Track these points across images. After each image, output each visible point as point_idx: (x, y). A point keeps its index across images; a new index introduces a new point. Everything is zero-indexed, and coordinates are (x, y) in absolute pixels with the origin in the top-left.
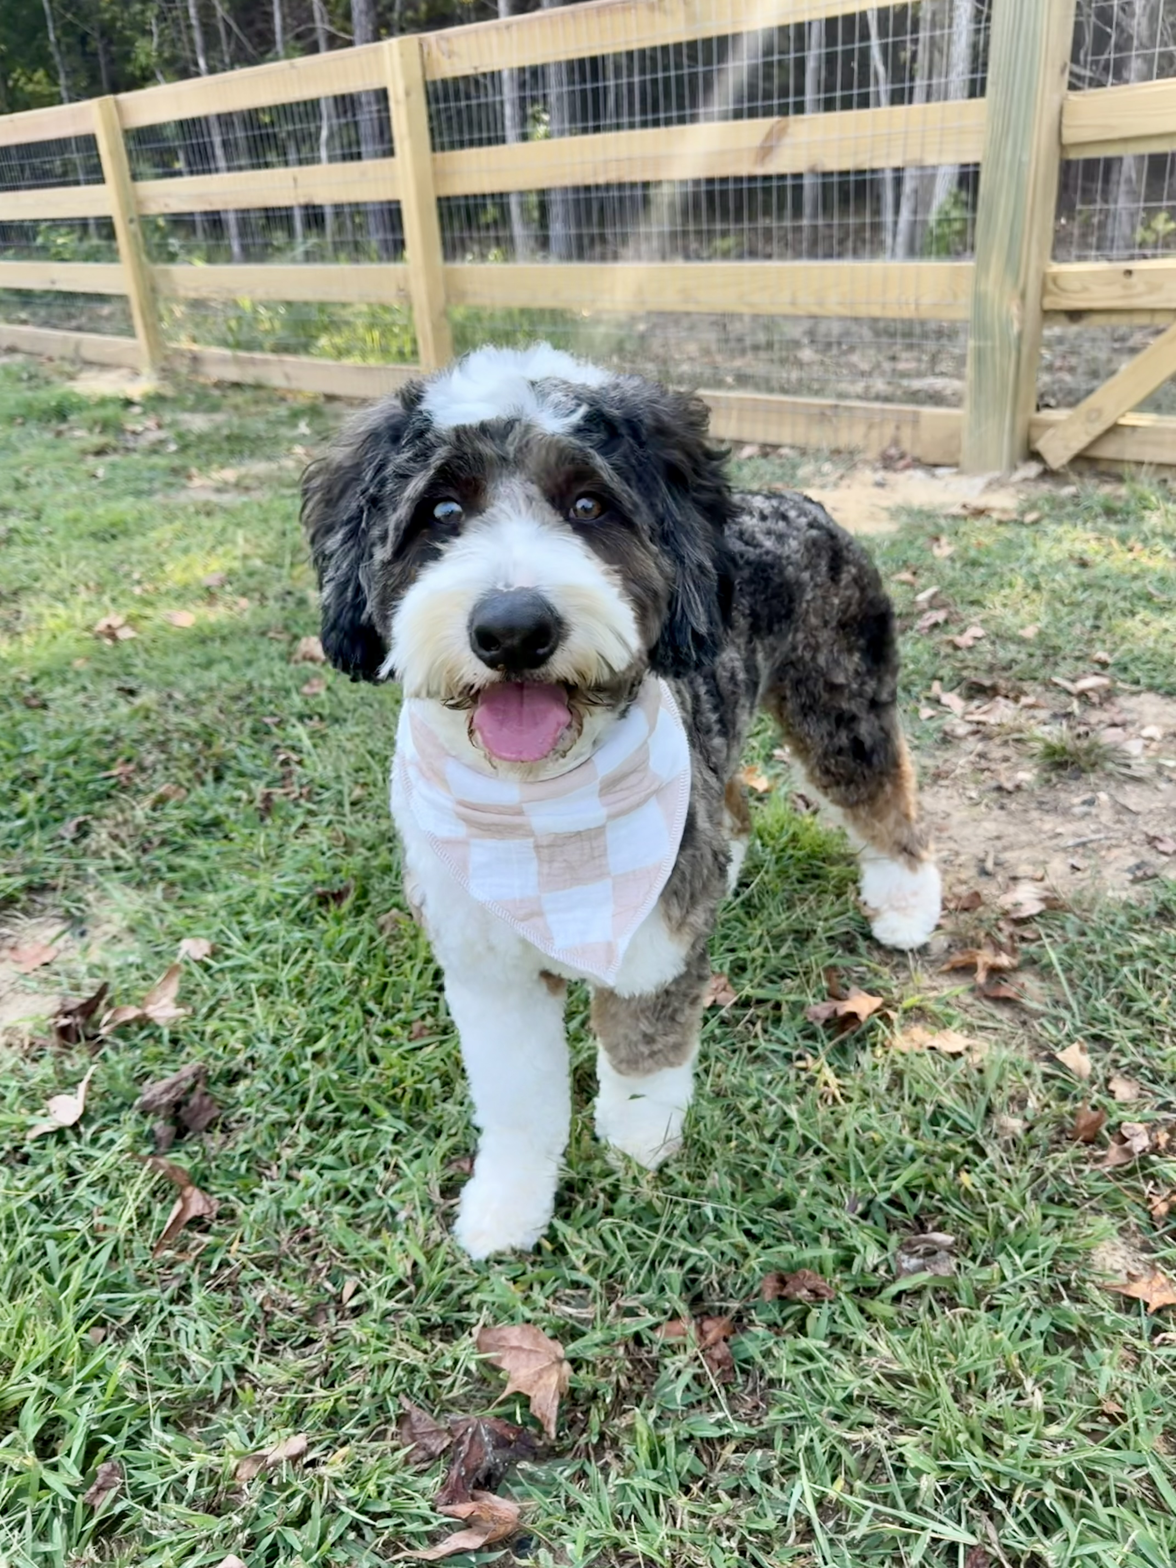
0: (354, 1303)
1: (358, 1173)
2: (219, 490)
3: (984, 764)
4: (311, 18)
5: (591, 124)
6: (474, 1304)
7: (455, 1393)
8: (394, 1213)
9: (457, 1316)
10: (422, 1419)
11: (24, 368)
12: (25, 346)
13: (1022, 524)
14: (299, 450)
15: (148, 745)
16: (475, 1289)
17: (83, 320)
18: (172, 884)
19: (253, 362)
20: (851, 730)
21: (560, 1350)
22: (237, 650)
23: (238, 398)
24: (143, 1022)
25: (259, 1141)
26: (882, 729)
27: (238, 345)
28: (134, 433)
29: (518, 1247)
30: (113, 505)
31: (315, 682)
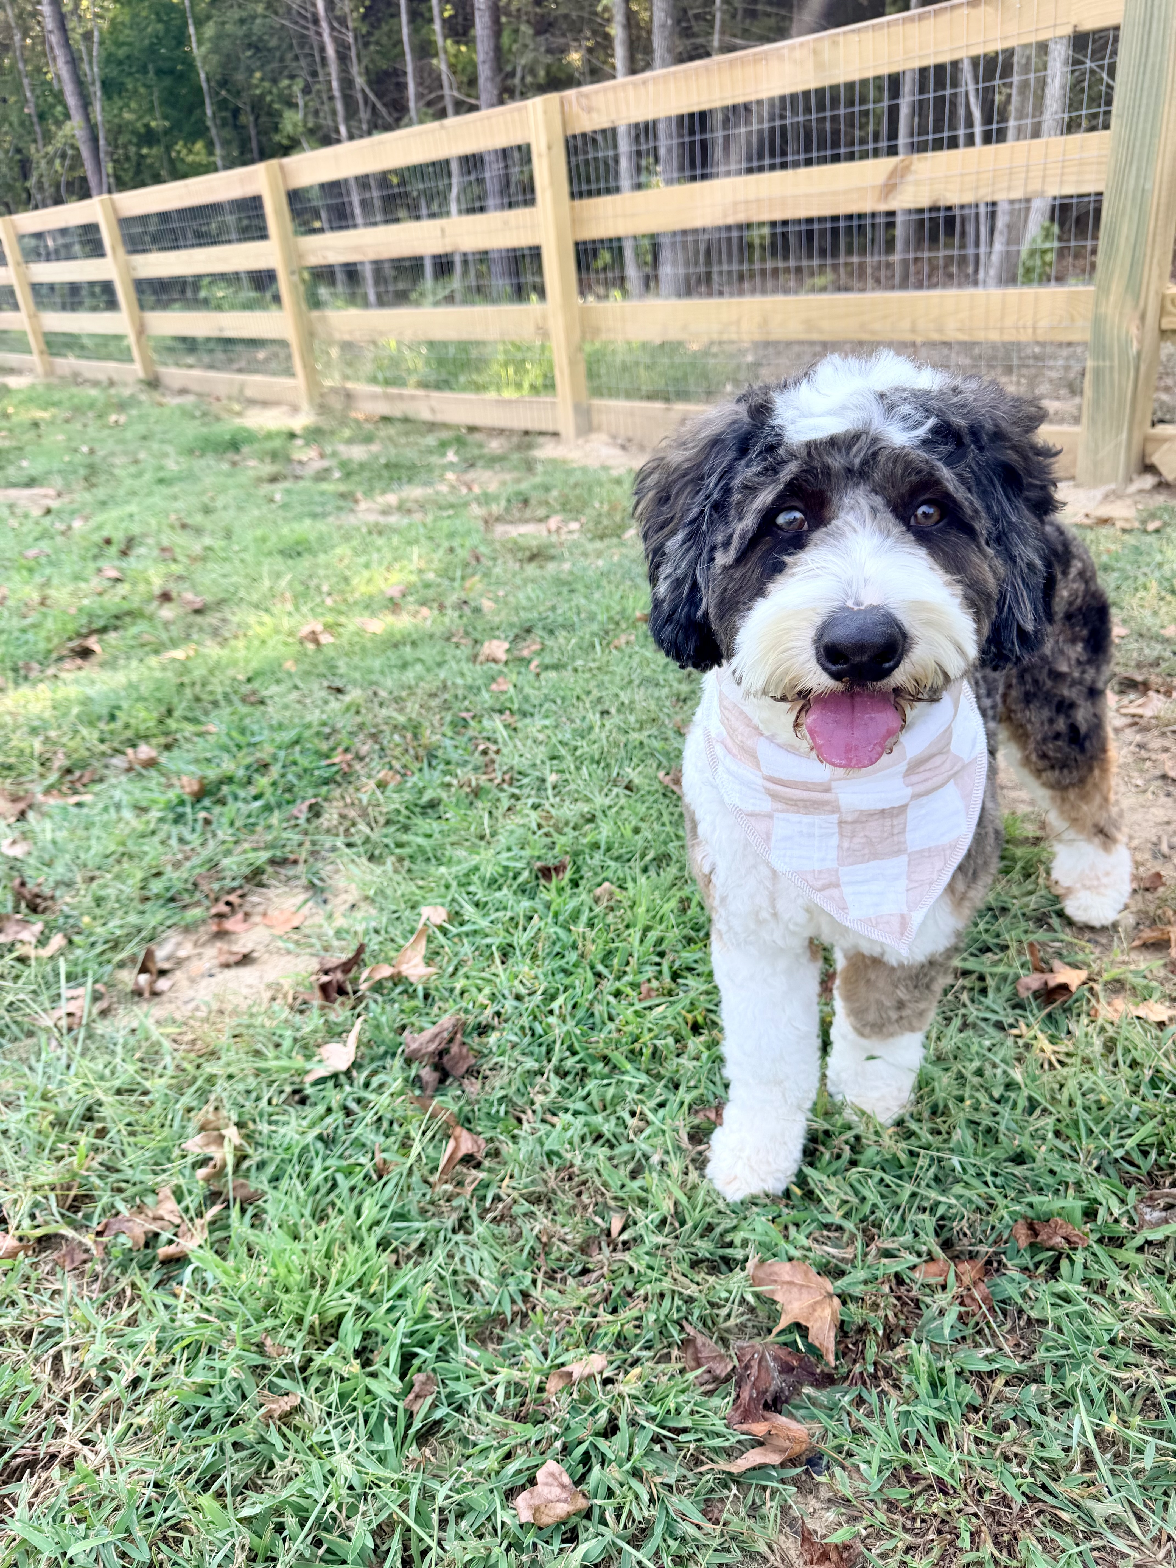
0: (625, 1236)
1: (607, 1119)
2: (384, 513)
3: (1144, 754)
4: (441, 87)
5: (698, 172)
6: (738, 1242)
7: (732, 1322)
8: (647, 1158)
9: (721, 1252)
10: (707, 1344)
11: (197, 407)
12: (195, 387)
13: (1145, 531)
14: (450, 476)
15: (361, 736)
16: (735, 1228)
17: (243, 364)
18: (401, 859)
19: (401, 397)
20: (1068, 716)
21: (828, 1285)
22: (428, 653)
23: (391, 431)
24: (397, 979)
25: (514, 1088)
26: (1095, 715)
27: (387, 382)
28: (300, 462)
29: (771, 1191)
30: (296, 526)
31: (500, 680)
